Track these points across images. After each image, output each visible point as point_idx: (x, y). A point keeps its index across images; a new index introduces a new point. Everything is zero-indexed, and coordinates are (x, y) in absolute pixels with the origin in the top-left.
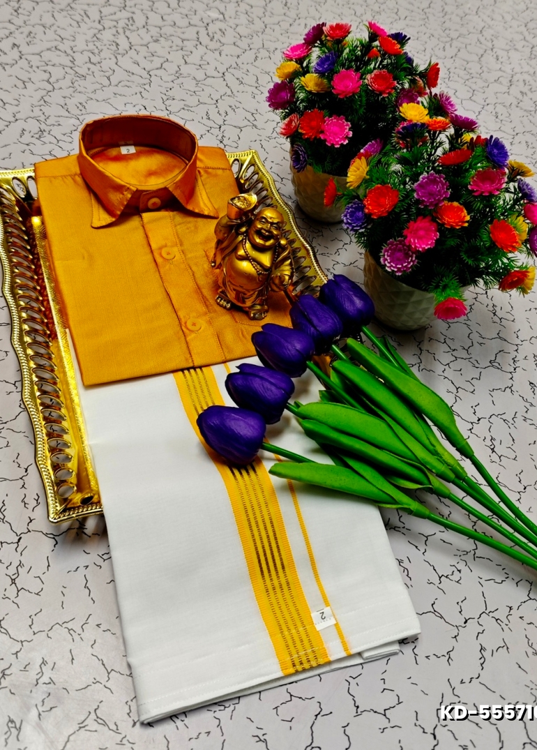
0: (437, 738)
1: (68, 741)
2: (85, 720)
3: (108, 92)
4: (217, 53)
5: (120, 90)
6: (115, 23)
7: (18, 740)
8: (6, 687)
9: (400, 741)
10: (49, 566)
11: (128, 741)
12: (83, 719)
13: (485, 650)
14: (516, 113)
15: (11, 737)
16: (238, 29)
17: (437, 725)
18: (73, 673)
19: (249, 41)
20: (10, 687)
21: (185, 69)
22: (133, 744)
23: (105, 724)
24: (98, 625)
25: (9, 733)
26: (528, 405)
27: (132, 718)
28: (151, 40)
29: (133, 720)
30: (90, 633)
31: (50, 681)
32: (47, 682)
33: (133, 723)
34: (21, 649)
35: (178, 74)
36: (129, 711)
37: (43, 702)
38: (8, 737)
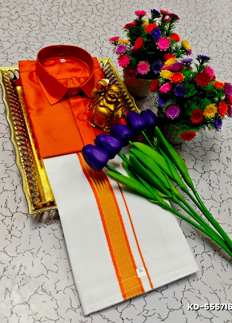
0: (183, 303)
1: (30, 298)
2: (37, 290)
3: (55, 32)
4: (100, 17)
5: (59, 31)
6: (58, 4)
7: (10, 297)
8: (5, 275)
9: (167, 304)
10: (24, 226)
11: (55, 299)
12: (37, 289)
13: (204, 267)
14: (225, 45)
15: (7, 296)
16: (109, 7)
17: (182, 298)
18: (33, 270)
19: (114, 12)
20: (7, 275)
21: (87, 24)
22: (57, 300)
23: (45, 292)
24: (44, 251)
25: (6, 294)
26: (225, 167)
27: (57, 290)
28: (73, 11)
29: (57, 291)
30: (40, 254)
31: (23, 273)
32: (22, 274)
33: (57, 292)
34: (12, 260)
35: (84, 26)
36: (55, 287)
37: (20, 282)
38: (6, 295)
